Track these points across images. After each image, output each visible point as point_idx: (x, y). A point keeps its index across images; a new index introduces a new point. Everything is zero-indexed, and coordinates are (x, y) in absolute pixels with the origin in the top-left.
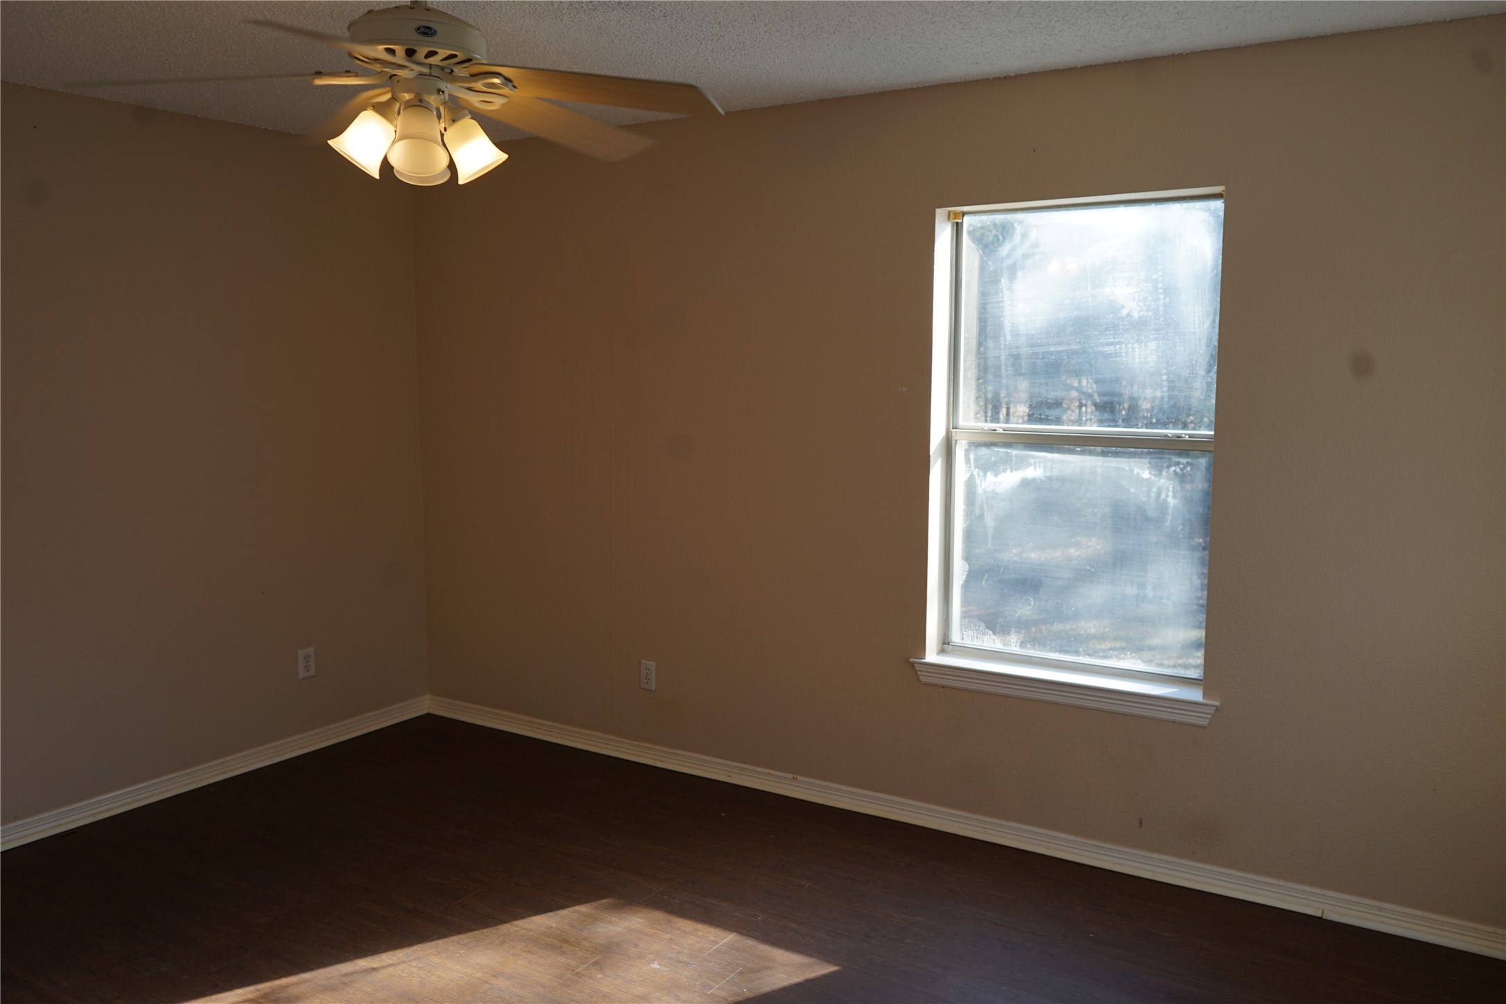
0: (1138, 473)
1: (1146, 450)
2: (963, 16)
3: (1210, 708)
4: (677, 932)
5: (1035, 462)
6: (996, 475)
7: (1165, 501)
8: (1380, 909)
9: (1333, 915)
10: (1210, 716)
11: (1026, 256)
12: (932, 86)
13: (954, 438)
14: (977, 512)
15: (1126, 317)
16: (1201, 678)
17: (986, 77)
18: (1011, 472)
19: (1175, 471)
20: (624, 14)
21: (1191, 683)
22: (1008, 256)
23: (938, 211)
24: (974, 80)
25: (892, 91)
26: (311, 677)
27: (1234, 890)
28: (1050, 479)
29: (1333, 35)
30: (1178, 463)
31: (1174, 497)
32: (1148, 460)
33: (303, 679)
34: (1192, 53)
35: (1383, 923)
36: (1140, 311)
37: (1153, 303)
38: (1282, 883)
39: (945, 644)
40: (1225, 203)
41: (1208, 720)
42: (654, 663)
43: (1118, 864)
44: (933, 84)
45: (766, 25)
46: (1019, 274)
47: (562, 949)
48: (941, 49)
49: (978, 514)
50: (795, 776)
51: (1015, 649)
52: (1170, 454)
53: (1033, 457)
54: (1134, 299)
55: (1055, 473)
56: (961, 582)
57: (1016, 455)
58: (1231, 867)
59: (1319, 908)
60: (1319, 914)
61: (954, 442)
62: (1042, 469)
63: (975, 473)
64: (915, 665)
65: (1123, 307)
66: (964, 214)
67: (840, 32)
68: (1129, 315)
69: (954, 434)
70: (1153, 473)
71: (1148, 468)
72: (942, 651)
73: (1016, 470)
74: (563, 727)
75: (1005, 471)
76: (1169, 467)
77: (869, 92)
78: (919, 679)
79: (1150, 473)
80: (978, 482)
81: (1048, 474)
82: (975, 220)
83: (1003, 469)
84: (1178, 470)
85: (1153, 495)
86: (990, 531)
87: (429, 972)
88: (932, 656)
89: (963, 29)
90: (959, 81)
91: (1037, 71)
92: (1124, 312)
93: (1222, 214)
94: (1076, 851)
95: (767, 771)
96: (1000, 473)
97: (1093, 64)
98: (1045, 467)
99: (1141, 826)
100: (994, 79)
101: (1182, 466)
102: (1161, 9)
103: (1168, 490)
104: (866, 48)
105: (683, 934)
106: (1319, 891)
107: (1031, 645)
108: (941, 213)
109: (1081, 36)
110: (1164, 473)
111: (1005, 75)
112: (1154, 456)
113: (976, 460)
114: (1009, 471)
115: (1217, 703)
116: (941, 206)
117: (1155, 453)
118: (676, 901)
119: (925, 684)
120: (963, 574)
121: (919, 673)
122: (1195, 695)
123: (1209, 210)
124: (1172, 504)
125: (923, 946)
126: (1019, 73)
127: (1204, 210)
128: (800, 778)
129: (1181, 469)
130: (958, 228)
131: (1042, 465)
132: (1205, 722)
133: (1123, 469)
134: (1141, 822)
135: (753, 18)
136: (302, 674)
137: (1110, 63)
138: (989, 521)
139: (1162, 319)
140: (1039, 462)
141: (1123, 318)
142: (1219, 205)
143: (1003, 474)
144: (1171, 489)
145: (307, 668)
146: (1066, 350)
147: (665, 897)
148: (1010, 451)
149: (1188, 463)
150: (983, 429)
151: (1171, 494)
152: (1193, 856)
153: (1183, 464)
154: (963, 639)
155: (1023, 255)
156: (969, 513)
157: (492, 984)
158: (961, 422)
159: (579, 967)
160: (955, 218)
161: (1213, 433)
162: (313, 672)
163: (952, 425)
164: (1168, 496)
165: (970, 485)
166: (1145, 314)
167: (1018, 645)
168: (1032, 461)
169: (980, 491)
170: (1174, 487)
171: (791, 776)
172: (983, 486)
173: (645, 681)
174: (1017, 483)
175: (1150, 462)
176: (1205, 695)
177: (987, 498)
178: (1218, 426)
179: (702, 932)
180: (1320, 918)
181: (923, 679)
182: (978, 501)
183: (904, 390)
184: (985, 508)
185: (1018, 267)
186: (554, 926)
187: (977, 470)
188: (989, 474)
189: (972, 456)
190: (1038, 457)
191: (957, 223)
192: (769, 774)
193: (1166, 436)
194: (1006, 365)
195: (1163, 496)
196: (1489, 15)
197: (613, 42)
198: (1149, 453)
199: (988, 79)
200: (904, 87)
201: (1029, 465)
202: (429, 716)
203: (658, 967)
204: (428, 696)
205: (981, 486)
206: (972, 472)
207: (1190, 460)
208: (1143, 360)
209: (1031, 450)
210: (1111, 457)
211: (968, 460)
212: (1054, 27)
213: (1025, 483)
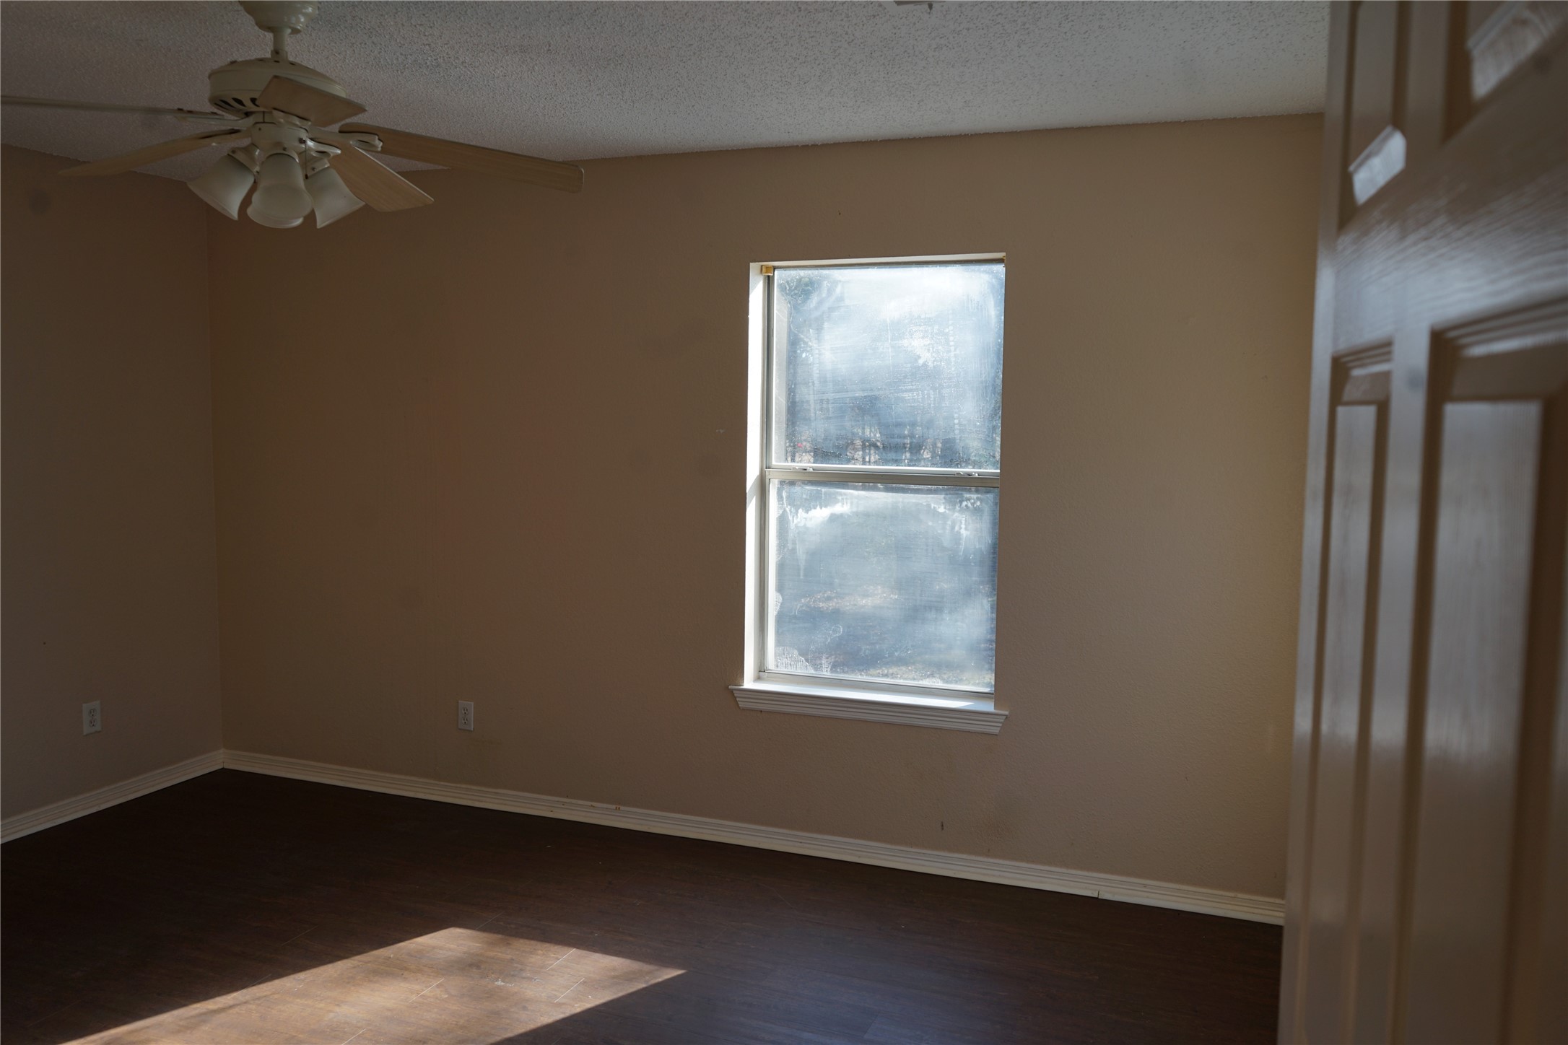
0: (934, 507)
1: (941, 487)
2: (781, 92)
3: (1001, 717)
4: (517, 953)
5: (843, 499)
6: (807, 512)
7: (959, 533)
8: (1145, 886)
9: (1107, 895)
10: (1000, 725)
11: (831, 309)
12: (745, 149)
13: (768, 477)
14: (790, 546)
15: (922, 366)
16: (992, 692)
17: (795, 144)
18: (821, 508)
19: (966, 506)
20: (465, 72)
21: (984, 697)
22: (816, 308)
23: (752, 265)
24: (784, 147)
25: (708, 152)
26: (96, 732)
27: (1024, 880)
28: (857, 514)
29: (1092, 127)
30: (968, 499)
31: (966, 529)
32: (942, 496)
33: (87, 735)
34: (976, 135)
35: (1148, 897)
36: (934, 361)
37: (945, 354)
38: (1064, 870)
39: (761, 671)
40: (1006, 267)
41: (999, 729)
42: (472, 703)
43: (923, 865)
44: (747, 148)
45: (599, 89)
46: (826, 325)
47: (404, 976)
48: (758, 119)
49: (790, 548)
50: (618, 806)
51: (826, 673)
52: (962, 490)
53: (841, 494)
54: (929, 350)
55: (861, 509)
56: (775, 613)
57: (825, 493)
58: (1022, 860)
59: (1096, 890)
60: (1095, 895)
61: (767, 481)
62: (849, 504)
63: (788, 510)
64: (734, 692)
65: (919, 357)
66: (775, 268)
67: (667, 99)
68: (925, 364)
69: (767, 473)
70: (948, 507)
71: (944, 503)
72: (758, 678)
73: (826, 506)
74: (375, 773)
75: (815, 508)
76: (961, 502)
77: (687, 152)
78: (738, 705)
79: (945, 508)
80: (791, 518)
81: (855, 510)
82: (786, 275)
83: (814, 505)
84: (969, 505)
85: (948, 527)
86: (802, 564)
87: (269, 1007)
88: (749, 683)
89: (779, 103)
90: (771, 146)
91: (841, 142)
92: (921, 362)
93: (1003, 276)
94: (886, 857)
95: (589, 803)
96: (811, 510)
97: (892, 139)
98: (852, 503)
99: (943, 829)
100: (803, 146)
101: (973, 501)
102: (951, 98)
103: (961, 523)
104: (689, 114)
105: (524, 954)
106: (1095, 875)
107: (841, 669)
108: (754, 267)
109: (883, 115)
110: (957, 508)
111: (813, 143)
112: (948, 492)
113: (788, 497)
114: (818, 508)
115: (1007, 713)
116: (755, 261)
117: (948, 489)
118: (513, 926)
119: (744, 709)
120: (777, 605)
121: (738, 699)
122: (988, 707)
123: (992, 272)
124: (964, 535)
125: (753, 947)
126: (825, 143)
127: (988, 273)
128: (622, 808)
129: (973, 504)
130: (769, 282)
131: (849, 501)
132: (996, 731)
133: (922, 504)
134: (942, 826)
135: (588, 83)
136: (87, 729)
137: (905, 139)
138: (801, 553)
139: (953, 369)
140: (846, 499)
141: (919, 367)
142: (1000, 269)
143: (813, 510)
144: (963, 522)
145: (92, 723)
146: (869, 396)
147: (502, 923)
148: (819, 489)
149: (978, 498)
150: (794, 468)
151: (963, 526)
152: (988, 853)
153: (974, 499)
154: (777, 666)
155: (829, 308)
156: (782, 545)
157: (337, 1012)
158: (774, 462)
159: (423, 990)
160: (767, 272)
161: (999, 471)
162: (98, 728)
163: (765, 466)
164: (961, 528)
165: (782, 521)
166: (939, 363)
167: (829, 669)
168: (840, 498)
169: (792, 526)
170: (966, 521)
171: (614, 807)
172: (795, 521)
173: (463, 722)
174: (827, 519)
175: (945, 498)
176: (995, 709)
177: (798, 533)
178: (1004, 463)
179: (542, 950)
180: (1097, 898)
181: (741, 704)
182: (791, 536)
183: (722, 431)
184: (797, 542)
185: (825, 319)
186: (392, 956)
187: (789, 507)
188: (800, 510)
189: (784, 494)
190: (845, 494)
191: (769, 276)
192: (592, 806)
193: (958, 474)
194: (815, 409)
195: (957, 528)
196: (1214, 120)
197: (448, 94)
198: (943, 489)
199: (797, 146)
200: (720, 149)
201: (836, 502)
202: (223, 771)
203: (503, 984)
204: (222, 751)
205: (793, 522)
206: (785, 509)
207: (979, 496)
208: (937, 405)
209: (839, 488)
210: (911, 493)
211: (780, 497)
212: (859, 107)
213: (834, 518)
